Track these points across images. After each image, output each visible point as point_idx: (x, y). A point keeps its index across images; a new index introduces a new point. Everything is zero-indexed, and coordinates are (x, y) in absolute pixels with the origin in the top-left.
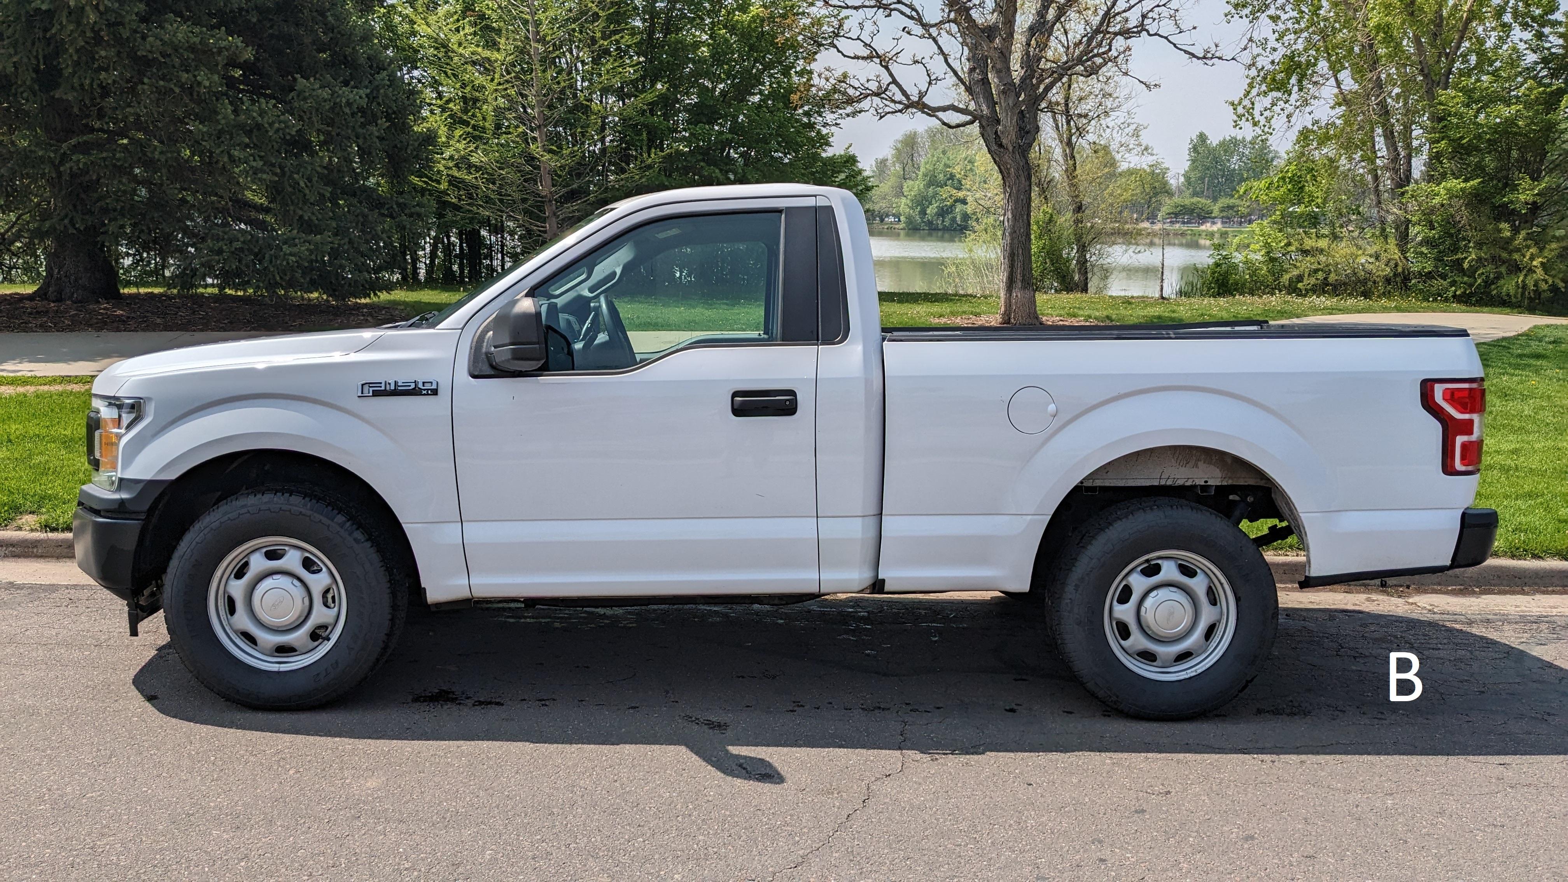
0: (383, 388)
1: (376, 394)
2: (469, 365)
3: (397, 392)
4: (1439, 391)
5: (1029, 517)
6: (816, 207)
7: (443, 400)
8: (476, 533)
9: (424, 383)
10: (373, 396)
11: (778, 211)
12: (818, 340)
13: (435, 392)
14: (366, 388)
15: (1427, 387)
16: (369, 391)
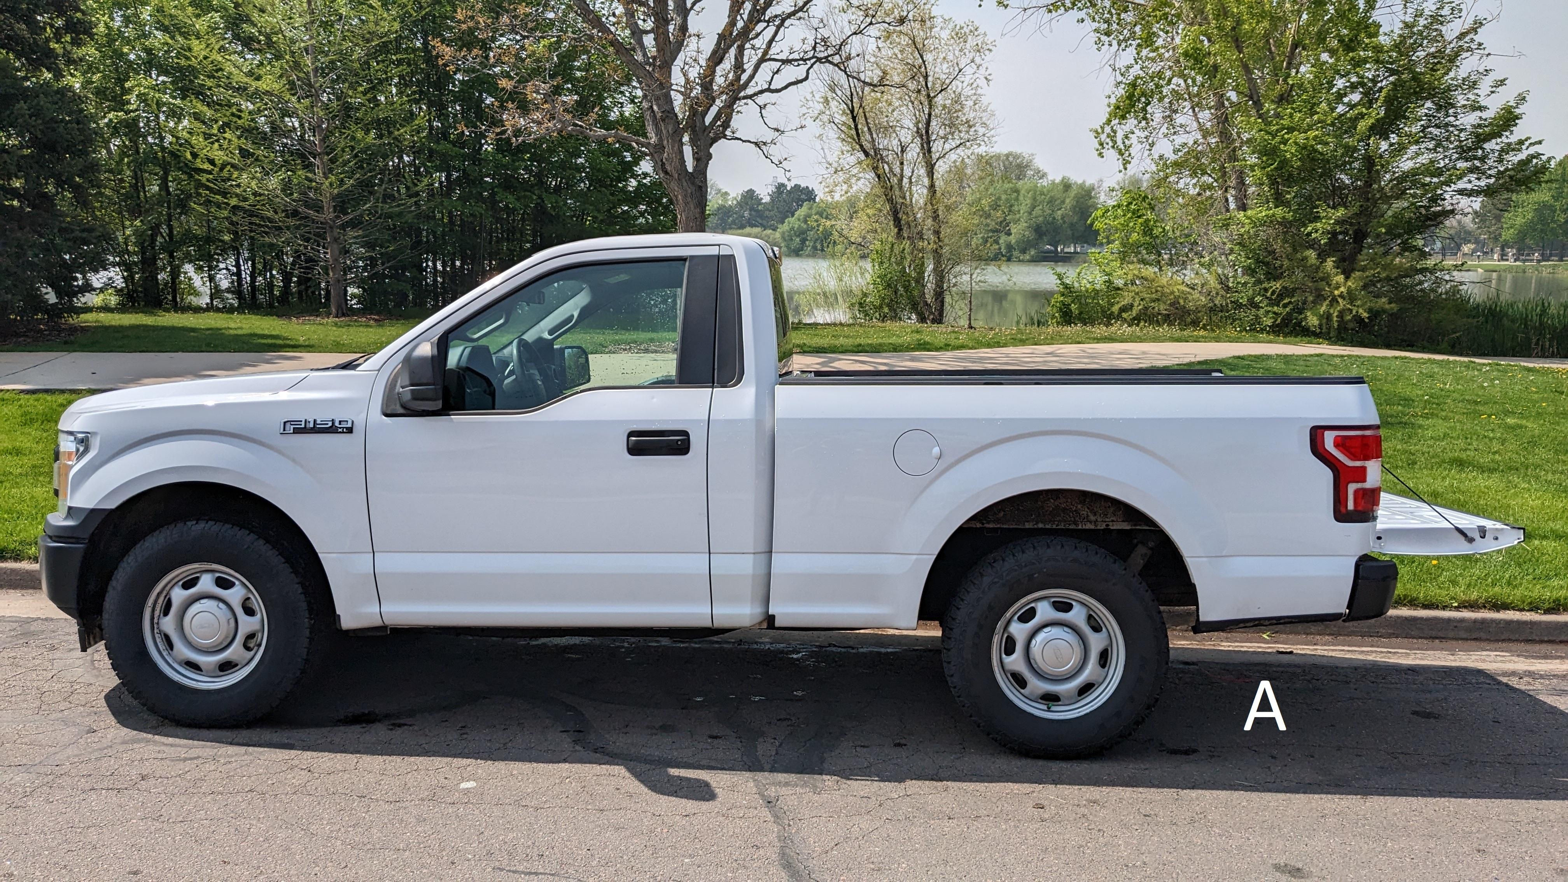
0: (303, 426)
1: (297, 431)
2: (382, 404)
3: (316, 429)
4: (1329, 438)
5: (915, 557)
6: (719, 256)
7: (357, 436)
8: (387, 563)
9: (340, 422)
10: (294, 433)
11: (683, 259)
12: (713, 383)
13: (350, 430)
14: (288, 425)
15: (1316, 433)
16: (290, 428)
